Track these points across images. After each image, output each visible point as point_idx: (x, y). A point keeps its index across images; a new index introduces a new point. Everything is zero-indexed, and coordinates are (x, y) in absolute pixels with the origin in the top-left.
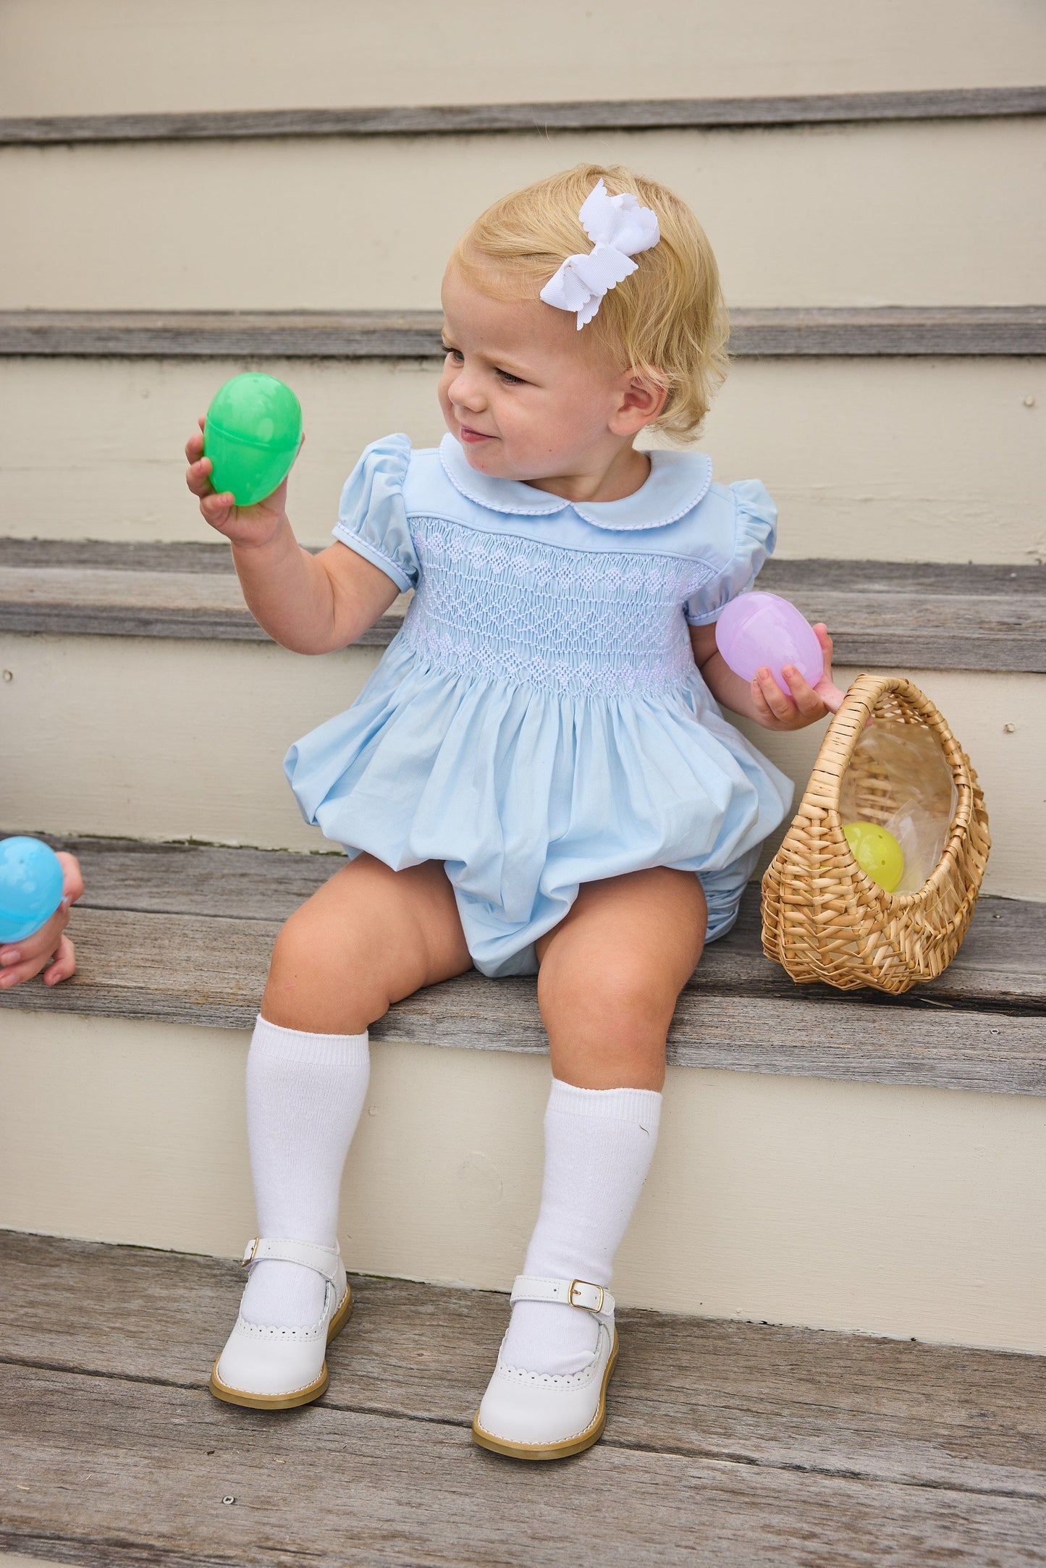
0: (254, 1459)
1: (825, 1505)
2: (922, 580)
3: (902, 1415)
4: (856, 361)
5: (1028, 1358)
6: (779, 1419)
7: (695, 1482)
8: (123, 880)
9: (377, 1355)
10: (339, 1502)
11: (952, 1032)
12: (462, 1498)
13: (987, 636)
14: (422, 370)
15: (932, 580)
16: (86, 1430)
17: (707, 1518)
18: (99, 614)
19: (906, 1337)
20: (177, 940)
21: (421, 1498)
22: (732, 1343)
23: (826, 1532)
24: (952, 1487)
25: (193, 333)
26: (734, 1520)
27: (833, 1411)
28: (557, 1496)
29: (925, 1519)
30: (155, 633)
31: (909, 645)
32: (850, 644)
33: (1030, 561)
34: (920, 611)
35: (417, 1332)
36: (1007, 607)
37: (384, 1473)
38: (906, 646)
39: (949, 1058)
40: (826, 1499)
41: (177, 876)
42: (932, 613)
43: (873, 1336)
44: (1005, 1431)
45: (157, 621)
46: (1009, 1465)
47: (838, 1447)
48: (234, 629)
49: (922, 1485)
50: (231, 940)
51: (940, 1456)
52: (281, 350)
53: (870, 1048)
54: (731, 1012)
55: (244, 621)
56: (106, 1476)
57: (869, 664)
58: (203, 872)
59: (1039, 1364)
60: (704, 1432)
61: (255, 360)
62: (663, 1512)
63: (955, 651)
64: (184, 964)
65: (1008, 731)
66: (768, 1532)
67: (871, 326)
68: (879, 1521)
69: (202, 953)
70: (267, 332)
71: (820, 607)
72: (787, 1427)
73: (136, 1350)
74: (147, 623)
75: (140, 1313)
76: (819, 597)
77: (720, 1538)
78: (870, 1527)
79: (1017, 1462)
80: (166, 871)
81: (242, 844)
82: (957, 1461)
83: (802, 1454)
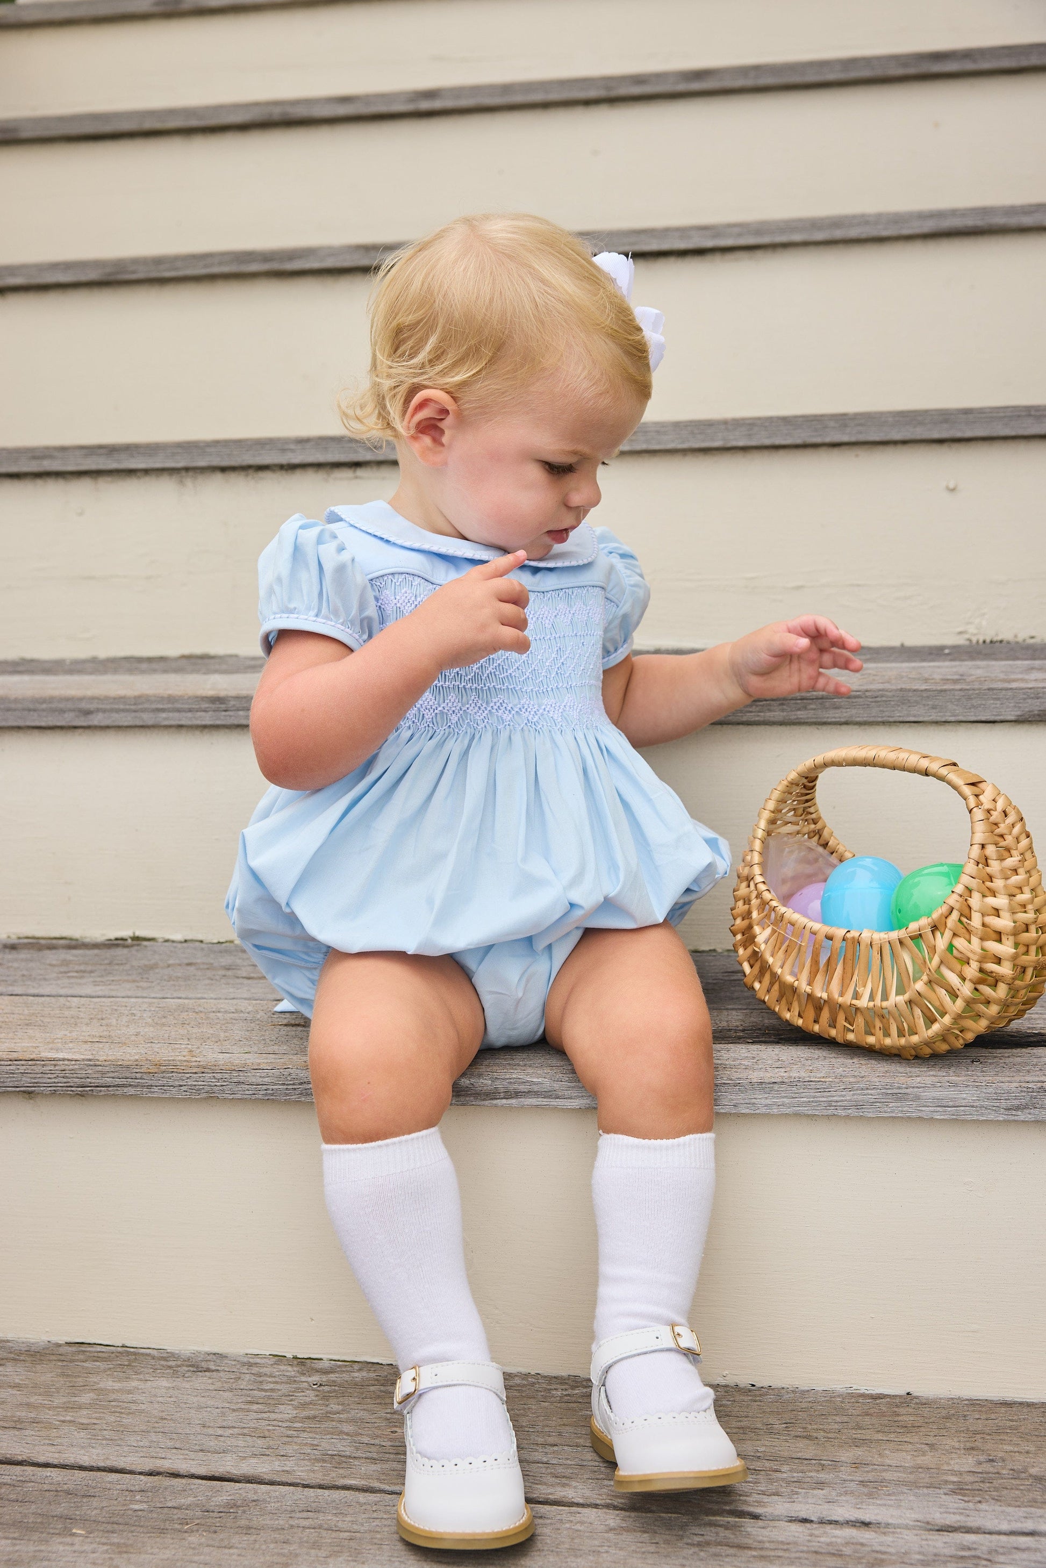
0: (222, 1540)
1: (838, 1554)
3: (907, 1465)
4: (782, 453)
5: (1029, 1405)
6: (778, 1475)
8: (65, 973)
9: (347, 1434)
14: (356, 478)
16: (39, 1520)
18: (38, 706)
19: (902, 1392)
20: (125, 1019)
24: (969, 1530)
25: (128, 449)
28: (551, 1560)
29: (945, 1562)
30: (96, 723)
31: (856, 700)
33: (961, 641)
36: (948, 670)
37: (364, 1547)
38: (854, 700)
39: (934, 1086)
40: (838, 1548)
41: (122, 967)
43: (867, 1392)
44: (1016, 1474)
45: (98, 710)
46: (1026, 1506)
47: (844, 1498)
48: (176, 715)
49: (938, 1530)
50: (181, 1017)
51: (953, 1502)
52: (216, 462)
55: (187, 706)
57: (819, 720)
58: (147, 963)
61: (191, 473)
63: (903, 704)
64: (133, 1038)
69: (152, 1029)
70: (202, 444)
72: (789, 1483)
73: (89, 1441)
74: (88, 713)
75: (92, 1405)
79: (1033, 1503)
80: (110, 964)
81: (188, 938)
82: (971, 1505)
83: (807, 1506)
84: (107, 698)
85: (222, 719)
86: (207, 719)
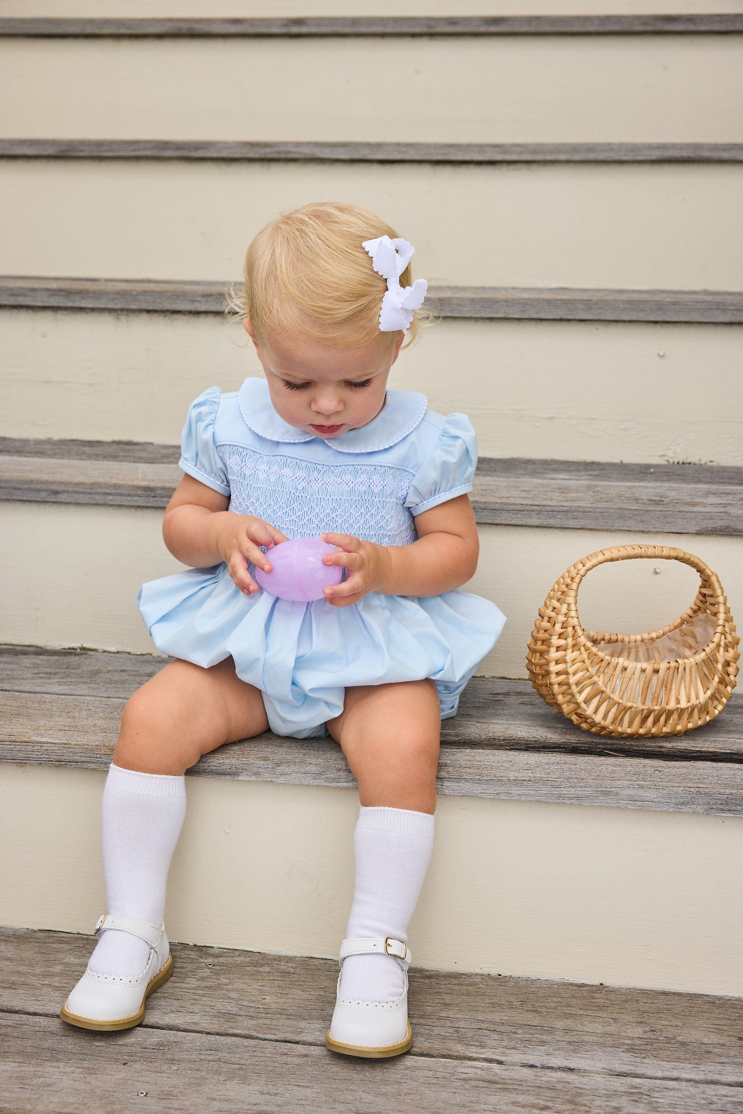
0: (156, 1067)
1: (553, 1089)
2: (591, 473)
3: (599, 1032)
4: (545, 323)
5: (680, 994)
6: (516, 1035)
7: (463, 1076)
8: (37, 674)
9: (233, 999)
10: (219, 1093)
11: (628, 771)
12: (305, 1089)
13: (642, 508)
15: (598, 472)
16: (34, 1051)
17: (474, 1098)
18: (21, 486)
19: (597, 983)
20: (85, 713)
21: (276, 1090)
22: (479, 988)
23: (556, 1106)
24: (637, 1076)
25: (81, 293)
26: (493, 1099)
27: (552, 1030)
28: (370, 1086)
29: (621, 1096)
30: (62, 500)
31: (590, 514)
32: (550, 513)
33: (662, 461)
34: (594, 492)
35: (260, 984)
36: (652, 491)
37: (249, 1074)
38: (588, 514)
39: (629, 787)
40: (552, 1084)
41: (76, 671)
42: (603, 493)
43: (574, 982)
44: (669, 1040)
45: (64, 491)
46: (673, 1062)
47: (558, 1052)
48: (119, 498)
49: (617, 1075)
51: (627, 1057)
52: (144, 306)
53: (575, 780)
54: (478, 758)
55: (127, 492)
56: (53, 1080)
57: (563, 526)
58: (93, 669)
59: (688, 998)
60: (466, 1044)
61: (124, 313)
62: (444, 1095)
63: (621, 518)
65: (656, 573)
66: (517, 1106)
67: (556, 300)
68: (591, 1098)
70: (134, 293)
71: (526, 488)
72: (522, 1041)
74: (56, 493)
75: (60, 974)
76: (524, 482)
77: (484, 1111)
78: (585, 1102)
79: (679, 1059)
80: (67, 668)
81: (119, 650)
82: (638, 1059)
83: (534, 1057)
84: (70, 483)
85: (151, 502)
86: (141, 502)
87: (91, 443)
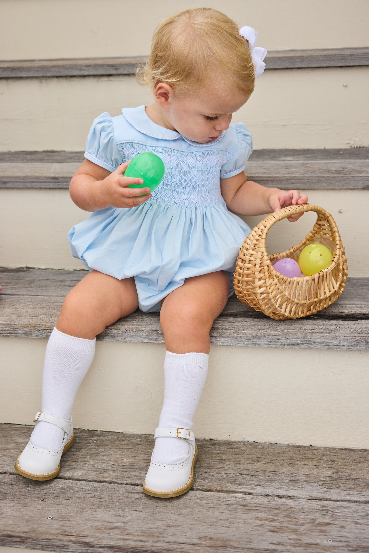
0: (59, 502)
1: (278, 509)
2: (306, 156)
3: (307, 474)
4: (278, 71)
5: (354, 450)
6: (260, 477)
7: (229, 502)
9: (106, 460)
10: (92, 516)
11: (321, 328)
12: (140, 513)
13: (331, 176)
14: (110, 80)
15: (310, 155)
17: (233, 516)
19: (308, 444)
20: (22, 305)
21: (124, 513)
22: (242, 450)
23: (279, 519)
24: (326, 500)
25: (19, 69)
26: (244, 516)
27: (280, 474)
28: (176, 510)
29: (316, 512)
30: (9, 186)
31: (301, 180)
32: (279, 181)
33: (348, 147)
34: (305, 167)
35: (121, 451)
36: (339, 165)
37: (110, 505)
39: (320, 338)
40: (278, 506)
41: (22, 281)
42: (310, 168)
43: (295, 445)
44: (346, 478)
45: (9, 182)
46: (348, 490)
47: (283, 487)
48: (39, 184)
49: (315, 499)
50: (43, 304)
51: (322, 488)
52: (54, 74)
53: (290, 335)
54: (237, 324)
55: (43, 181)
56: (2, 511)
57: (286, 188)
58: (31, 279)
59: (359, 452)
60: (232, 483)
61: (44, 78)
62: (217, 514)
63: (319, 182)
64: (25, 314)
65: (340, 212)
66: (257, 520)
67: (284, 57)
68: (299, 513)
69: (32, 310)
71: (267, 167)
72: (263, 480)
73: (12, 463)
74: (5, 183)
75: (13, 449)
76: (266, 163)
77: (238, 523)
78: (296, 516)
79: (351, 489)
80: (17, 279)
81: (47, 268)
82: (328, 490)
83: (269, 490)
84: (12, 177)
85: (57, 185)
86: (51, 185)
87: (31, 153)
